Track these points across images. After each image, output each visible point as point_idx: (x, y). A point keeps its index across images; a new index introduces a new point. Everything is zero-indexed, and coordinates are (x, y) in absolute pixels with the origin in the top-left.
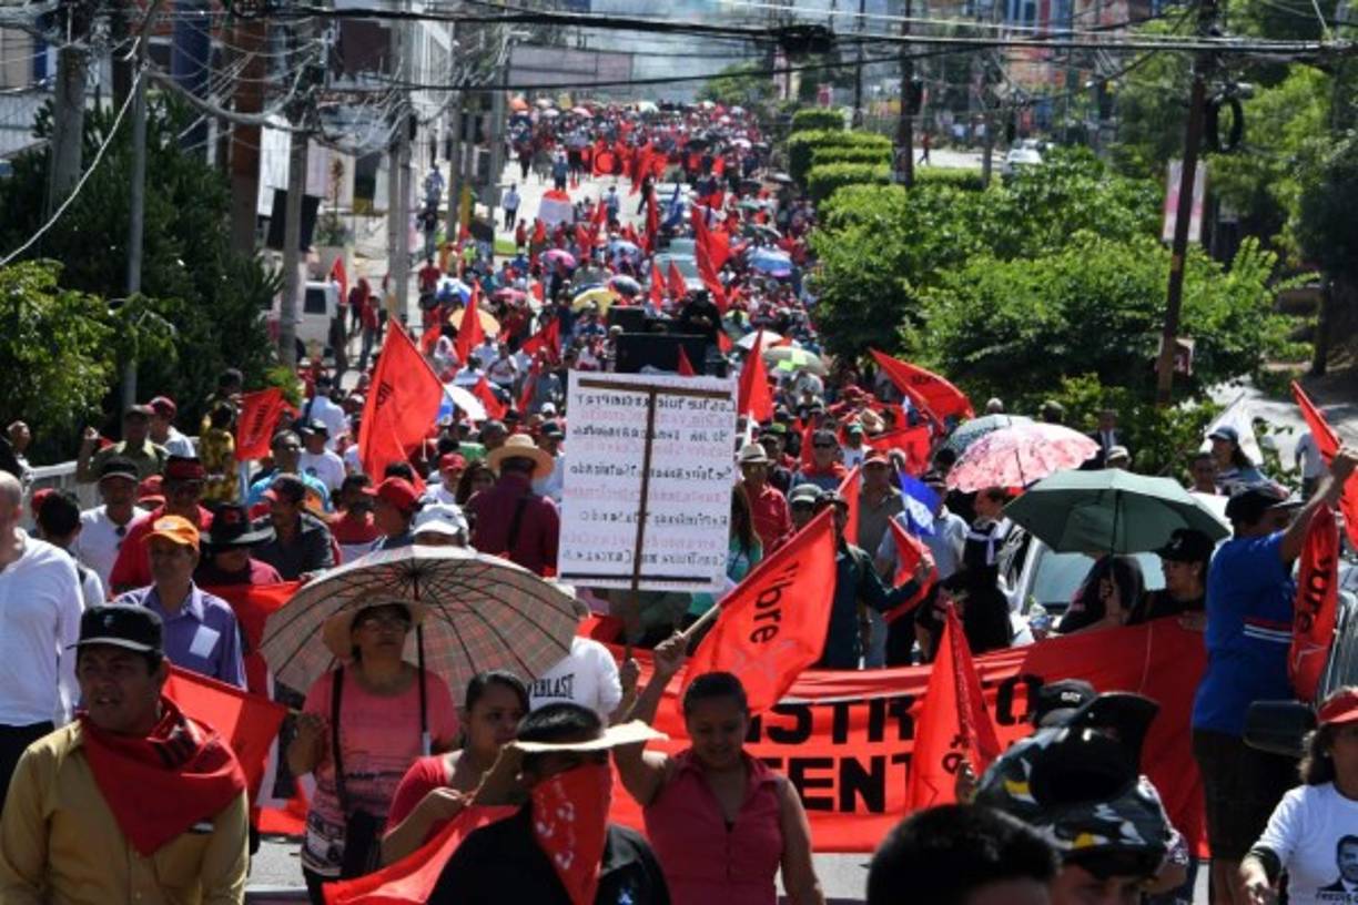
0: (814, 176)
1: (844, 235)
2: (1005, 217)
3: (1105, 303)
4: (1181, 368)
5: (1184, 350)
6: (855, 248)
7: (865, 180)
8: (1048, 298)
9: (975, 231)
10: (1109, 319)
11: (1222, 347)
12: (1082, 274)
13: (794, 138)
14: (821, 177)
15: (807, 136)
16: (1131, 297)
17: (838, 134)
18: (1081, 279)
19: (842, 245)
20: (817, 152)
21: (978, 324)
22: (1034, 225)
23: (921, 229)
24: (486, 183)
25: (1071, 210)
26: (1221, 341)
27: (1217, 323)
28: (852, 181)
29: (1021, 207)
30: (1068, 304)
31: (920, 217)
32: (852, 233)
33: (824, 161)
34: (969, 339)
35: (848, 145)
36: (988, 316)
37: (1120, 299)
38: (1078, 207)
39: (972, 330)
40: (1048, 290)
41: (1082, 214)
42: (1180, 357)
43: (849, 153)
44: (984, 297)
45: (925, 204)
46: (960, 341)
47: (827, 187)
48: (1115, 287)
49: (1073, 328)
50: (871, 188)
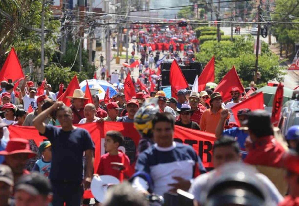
0: (200, 39)
1: (202, 53)
2: (233, 49)
3: (247, 66)
4: (258, 77)
5: (259, 74)
6: (204, 56)
7: (211, 40)
8: (237, 65)
9: (227, 52)
10: (249, 69)
11: (270, 73)
12: (243, 60)
13: (197, 29)
14: (202, 39)
15: (201, 28)
16: (253, 64)
17: (207, 28)
18: (243, 61)
19: (202, 56)
20: (202, 32)
21: (224, 71)
22: (239, 50)
23: (217, 52)
24: (126, 42)
25: (246, 47)
26: (270, 72)
27: (269, 69)
28: (208, 40)
29: (236, 47)
30: (241, 66)
31: (216, 49)
32: (204, 53)
33: (203, 34)
34: (222, 74)
35: (209, 30)
36: (226, 69)
37: (250, 65)
38: (248, 46)
39: (223, 72)
40: (237, 64)
41: (248, 48)
42: (258, 76)
43: (209, 32)
44: (225, 65)
45: (217, 46)
46: (221, 74)
47: (202, 41)
48: (249, 63)
49: (241, 71)
50: (212, 41)
